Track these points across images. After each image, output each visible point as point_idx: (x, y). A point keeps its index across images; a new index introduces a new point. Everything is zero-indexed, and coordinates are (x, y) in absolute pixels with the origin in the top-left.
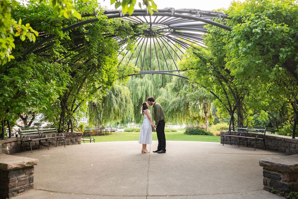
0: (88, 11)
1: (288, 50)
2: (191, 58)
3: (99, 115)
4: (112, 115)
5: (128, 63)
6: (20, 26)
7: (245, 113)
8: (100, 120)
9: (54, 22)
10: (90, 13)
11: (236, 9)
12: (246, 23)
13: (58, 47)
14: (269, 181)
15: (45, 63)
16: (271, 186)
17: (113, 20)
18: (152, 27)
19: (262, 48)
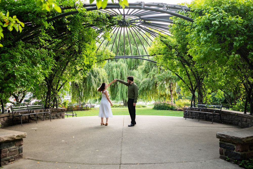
0: (70, 4)
1: (241, 39)
2: (159, 45)
3: (81, 93)
4: (91, 93)
5: (105, 49)
6: (8, 18)
7: (204, 92)
8: (81, 97)
9: (40, 13)
10: (71, 6)
11: (197, 3)
12: (206, 16)
13: (44, 36)
14: (224, 150)
15: (33, 49)
16: (226, 155)
17: (92, 12)
18: (125, 18)
19: (219, 37)
